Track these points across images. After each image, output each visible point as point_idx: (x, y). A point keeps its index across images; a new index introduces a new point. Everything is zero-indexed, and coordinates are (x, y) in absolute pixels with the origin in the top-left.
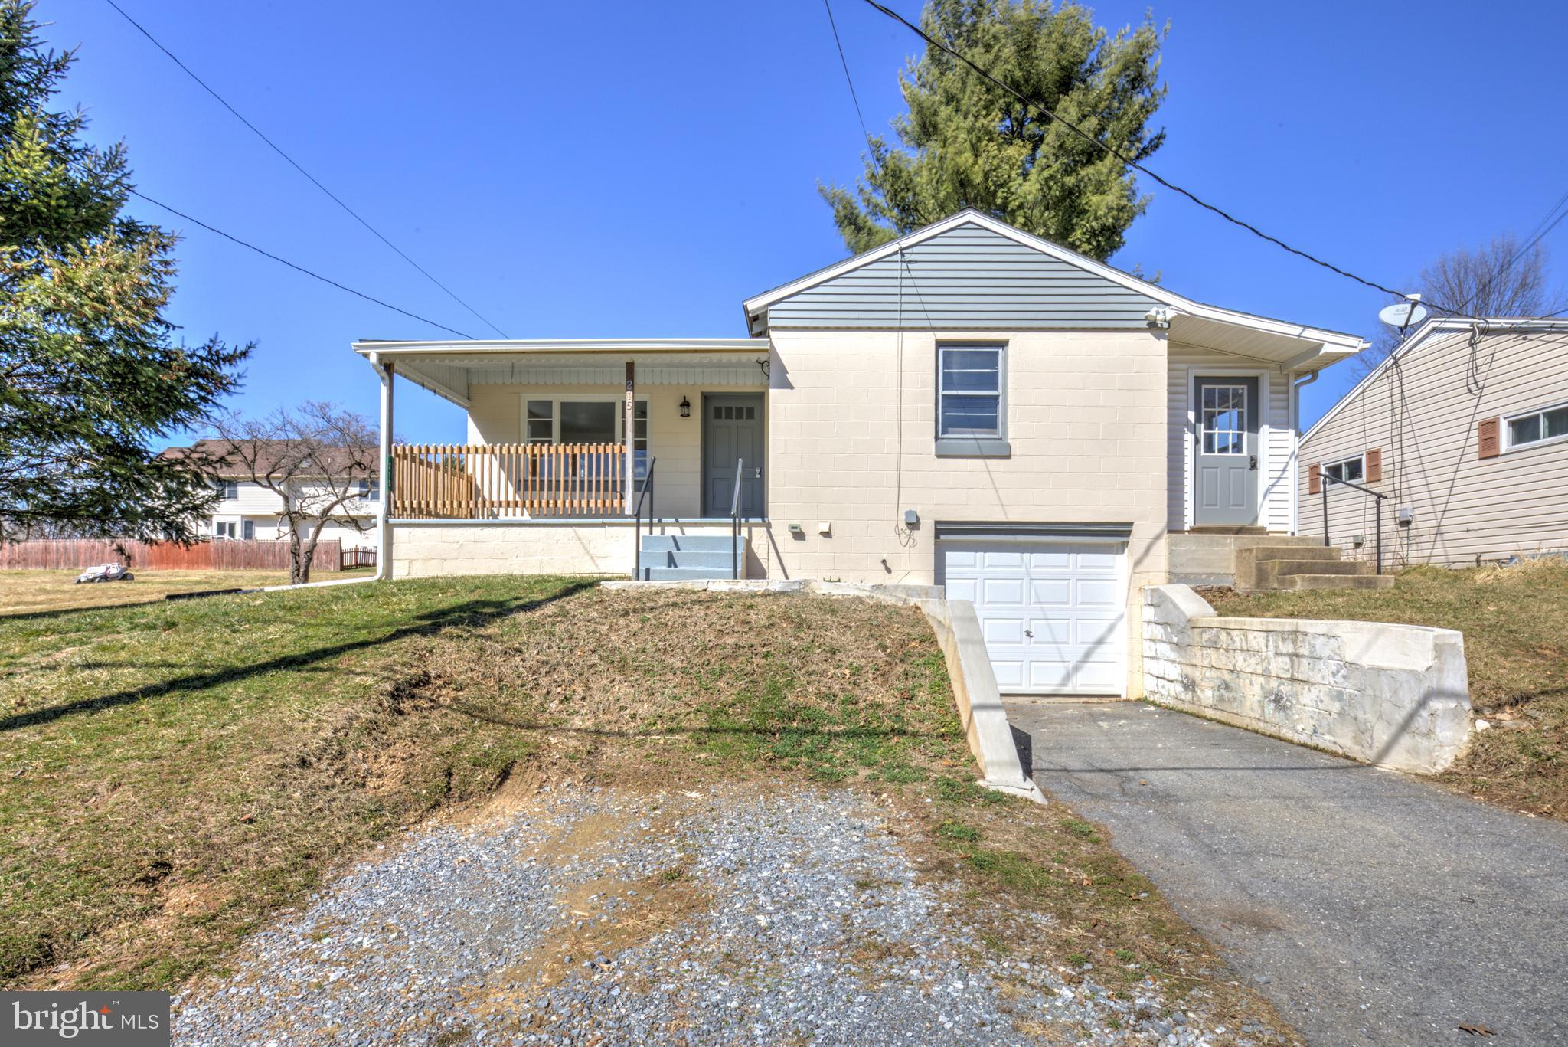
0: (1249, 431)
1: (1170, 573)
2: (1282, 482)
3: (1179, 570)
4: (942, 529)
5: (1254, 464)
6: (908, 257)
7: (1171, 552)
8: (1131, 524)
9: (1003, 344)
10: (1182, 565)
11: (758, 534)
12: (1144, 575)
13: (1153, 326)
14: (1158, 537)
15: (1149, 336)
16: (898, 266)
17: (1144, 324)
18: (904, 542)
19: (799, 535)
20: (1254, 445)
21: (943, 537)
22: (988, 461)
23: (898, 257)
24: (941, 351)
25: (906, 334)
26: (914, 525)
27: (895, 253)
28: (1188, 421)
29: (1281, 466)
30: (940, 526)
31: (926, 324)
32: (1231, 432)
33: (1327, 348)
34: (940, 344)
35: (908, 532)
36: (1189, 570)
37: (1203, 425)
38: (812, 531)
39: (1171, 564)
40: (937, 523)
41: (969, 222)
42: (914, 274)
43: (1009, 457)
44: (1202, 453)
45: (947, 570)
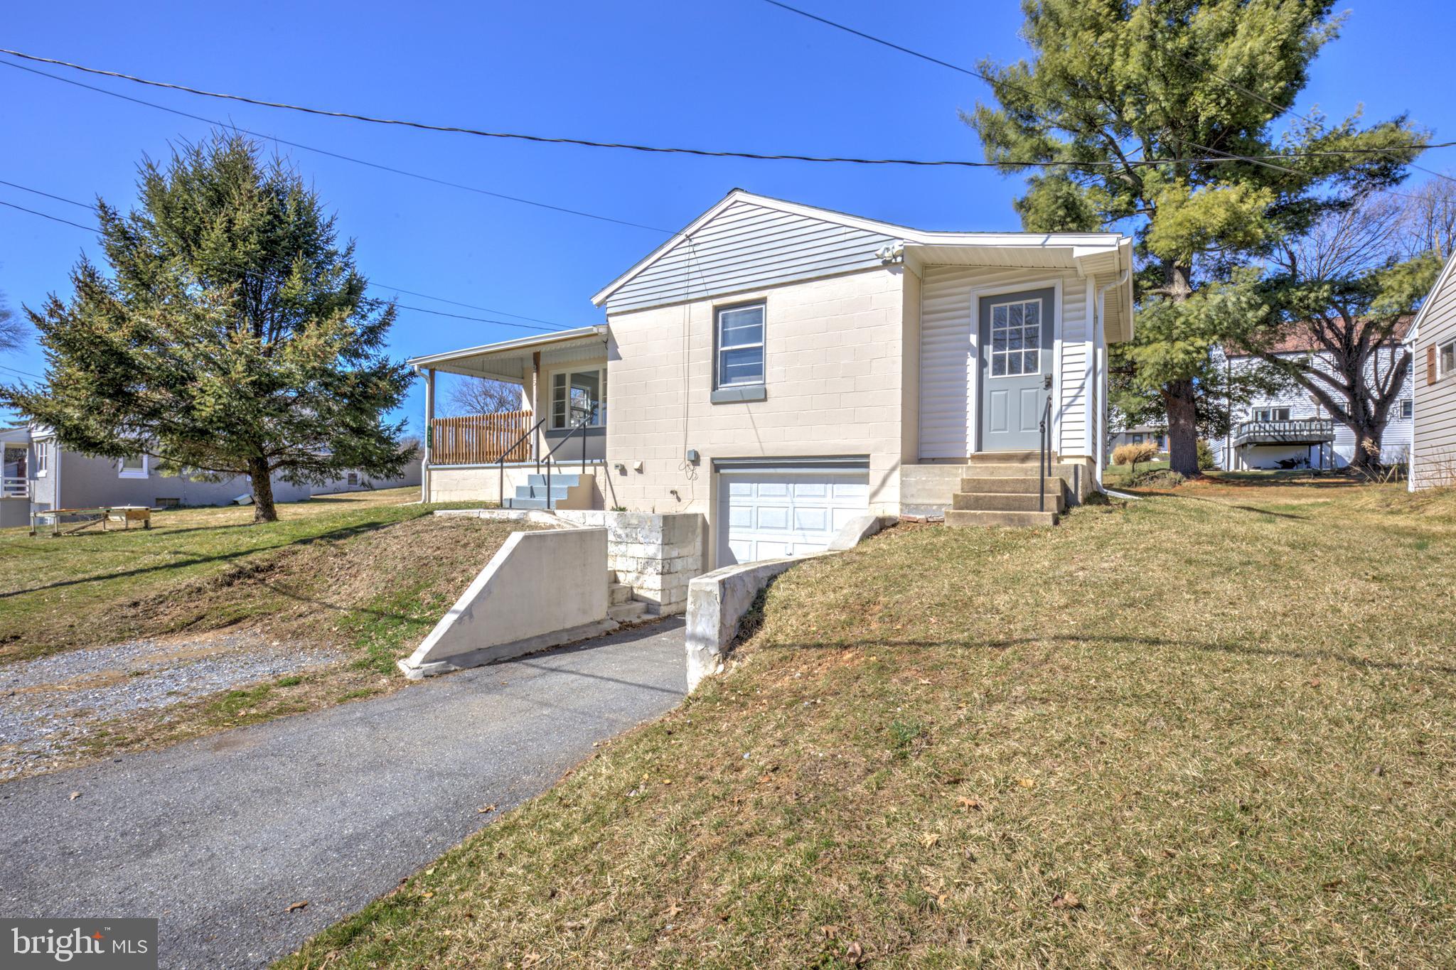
0: (1043, 347)
1: (902, 504)
2: (1079, 401)
3: (909, 501)
4: (717, 466)
5: (1049, 384)
6: (695, 241)
7: (902, 482)
8: (868, 456)
9: (763, 301)
10: (912, 496)
11: (600, 469)
12: (879, 505)
13: (886, 264)
14: (893, 469)
15: (886, 272)
16: (687, 250)
17: (879, 262)
18: (689, 476)
19: (623, 471)
20: (1049, 362)
21: (722, 471)
22: (750, 405)
23: (687, 243)
24: (720, 314)
25: (693, 305)
26: (696, 460)
27: (683, 241)
28: (971, 345)
29: (1078, 384)
30: (716, 462)
31: (704, 294)
32: (1023, 350)
33: (1078, 252)
34: (717, 309)
35: (692, 467)
36: (919, 501)
37: (991, 347)
38: (632, 466)
39: (903, 496)
40: (713, 459)
41: (736, 202)
42: (698, 254)
43: (765, 399)
44: (991, 376)
45: (731, 499)
